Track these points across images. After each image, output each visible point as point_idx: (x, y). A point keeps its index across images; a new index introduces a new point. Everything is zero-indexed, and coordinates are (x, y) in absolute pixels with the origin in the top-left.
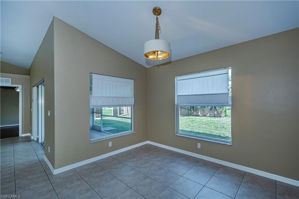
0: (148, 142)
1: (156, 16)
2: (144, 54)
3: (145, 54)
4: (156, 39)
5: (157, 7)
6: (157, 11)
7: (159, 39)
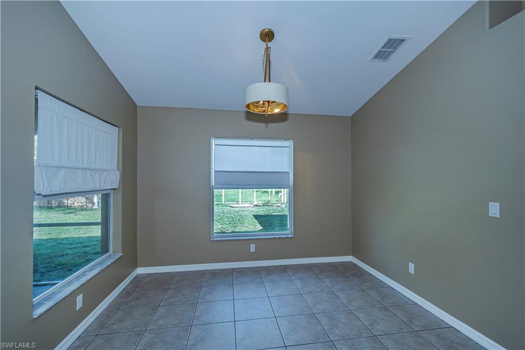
0: (140, 271)
1: (265, 44)
2: (246, 104)
3: (249, 104)
4: (265, 82)
5: (265, 29)
6: (268, 36)
7: (270, 82)
